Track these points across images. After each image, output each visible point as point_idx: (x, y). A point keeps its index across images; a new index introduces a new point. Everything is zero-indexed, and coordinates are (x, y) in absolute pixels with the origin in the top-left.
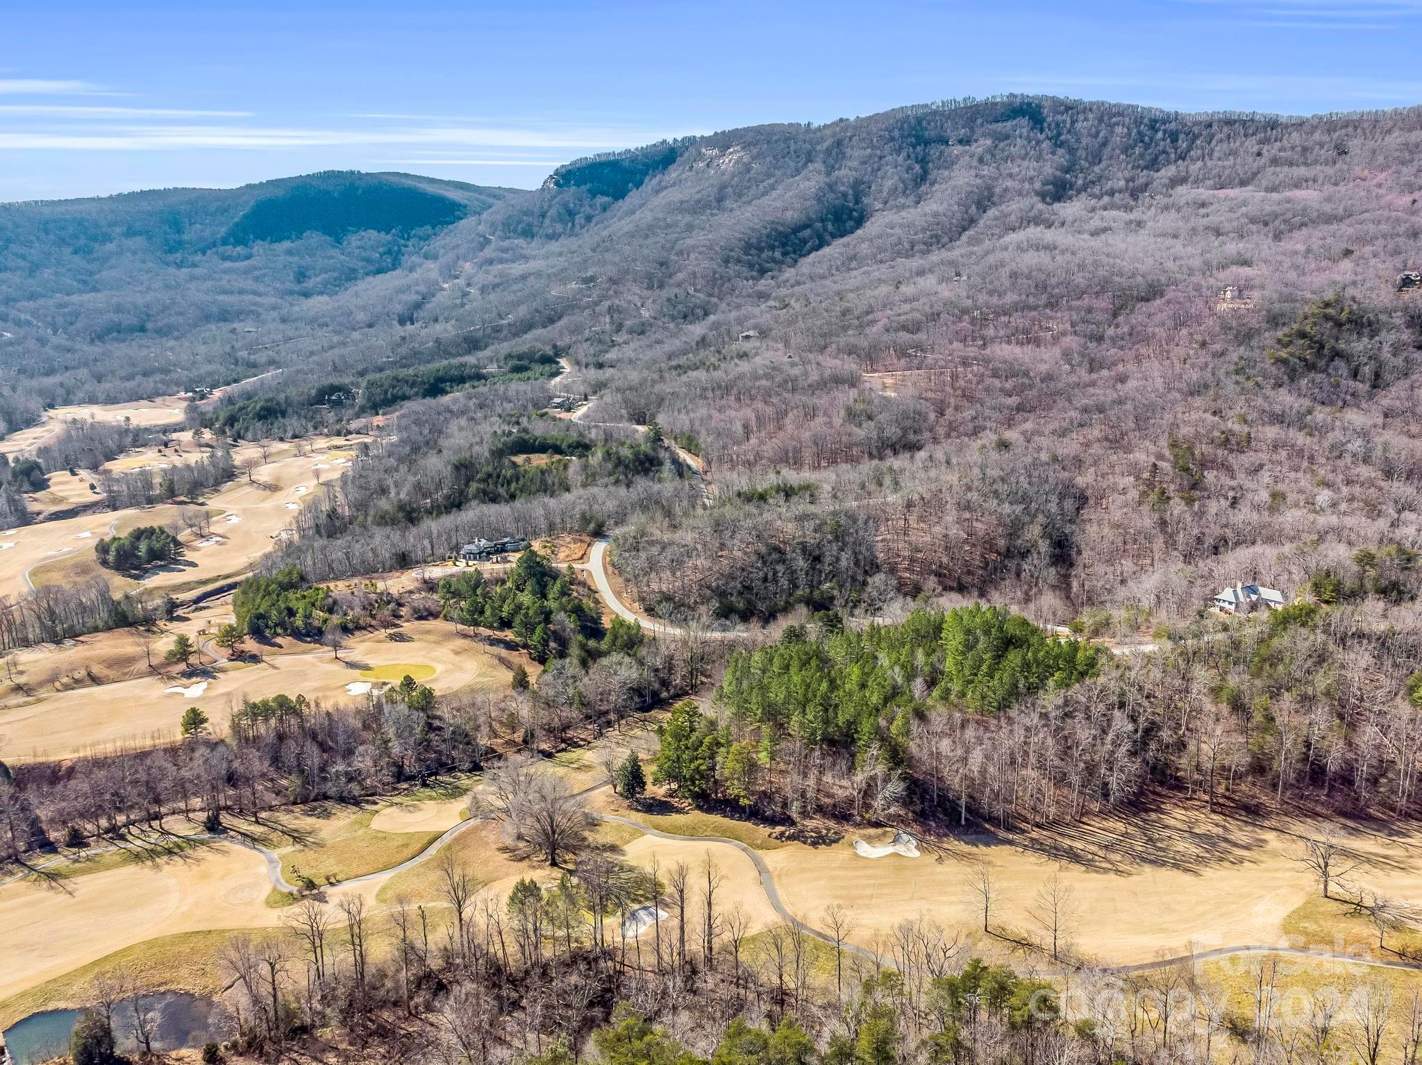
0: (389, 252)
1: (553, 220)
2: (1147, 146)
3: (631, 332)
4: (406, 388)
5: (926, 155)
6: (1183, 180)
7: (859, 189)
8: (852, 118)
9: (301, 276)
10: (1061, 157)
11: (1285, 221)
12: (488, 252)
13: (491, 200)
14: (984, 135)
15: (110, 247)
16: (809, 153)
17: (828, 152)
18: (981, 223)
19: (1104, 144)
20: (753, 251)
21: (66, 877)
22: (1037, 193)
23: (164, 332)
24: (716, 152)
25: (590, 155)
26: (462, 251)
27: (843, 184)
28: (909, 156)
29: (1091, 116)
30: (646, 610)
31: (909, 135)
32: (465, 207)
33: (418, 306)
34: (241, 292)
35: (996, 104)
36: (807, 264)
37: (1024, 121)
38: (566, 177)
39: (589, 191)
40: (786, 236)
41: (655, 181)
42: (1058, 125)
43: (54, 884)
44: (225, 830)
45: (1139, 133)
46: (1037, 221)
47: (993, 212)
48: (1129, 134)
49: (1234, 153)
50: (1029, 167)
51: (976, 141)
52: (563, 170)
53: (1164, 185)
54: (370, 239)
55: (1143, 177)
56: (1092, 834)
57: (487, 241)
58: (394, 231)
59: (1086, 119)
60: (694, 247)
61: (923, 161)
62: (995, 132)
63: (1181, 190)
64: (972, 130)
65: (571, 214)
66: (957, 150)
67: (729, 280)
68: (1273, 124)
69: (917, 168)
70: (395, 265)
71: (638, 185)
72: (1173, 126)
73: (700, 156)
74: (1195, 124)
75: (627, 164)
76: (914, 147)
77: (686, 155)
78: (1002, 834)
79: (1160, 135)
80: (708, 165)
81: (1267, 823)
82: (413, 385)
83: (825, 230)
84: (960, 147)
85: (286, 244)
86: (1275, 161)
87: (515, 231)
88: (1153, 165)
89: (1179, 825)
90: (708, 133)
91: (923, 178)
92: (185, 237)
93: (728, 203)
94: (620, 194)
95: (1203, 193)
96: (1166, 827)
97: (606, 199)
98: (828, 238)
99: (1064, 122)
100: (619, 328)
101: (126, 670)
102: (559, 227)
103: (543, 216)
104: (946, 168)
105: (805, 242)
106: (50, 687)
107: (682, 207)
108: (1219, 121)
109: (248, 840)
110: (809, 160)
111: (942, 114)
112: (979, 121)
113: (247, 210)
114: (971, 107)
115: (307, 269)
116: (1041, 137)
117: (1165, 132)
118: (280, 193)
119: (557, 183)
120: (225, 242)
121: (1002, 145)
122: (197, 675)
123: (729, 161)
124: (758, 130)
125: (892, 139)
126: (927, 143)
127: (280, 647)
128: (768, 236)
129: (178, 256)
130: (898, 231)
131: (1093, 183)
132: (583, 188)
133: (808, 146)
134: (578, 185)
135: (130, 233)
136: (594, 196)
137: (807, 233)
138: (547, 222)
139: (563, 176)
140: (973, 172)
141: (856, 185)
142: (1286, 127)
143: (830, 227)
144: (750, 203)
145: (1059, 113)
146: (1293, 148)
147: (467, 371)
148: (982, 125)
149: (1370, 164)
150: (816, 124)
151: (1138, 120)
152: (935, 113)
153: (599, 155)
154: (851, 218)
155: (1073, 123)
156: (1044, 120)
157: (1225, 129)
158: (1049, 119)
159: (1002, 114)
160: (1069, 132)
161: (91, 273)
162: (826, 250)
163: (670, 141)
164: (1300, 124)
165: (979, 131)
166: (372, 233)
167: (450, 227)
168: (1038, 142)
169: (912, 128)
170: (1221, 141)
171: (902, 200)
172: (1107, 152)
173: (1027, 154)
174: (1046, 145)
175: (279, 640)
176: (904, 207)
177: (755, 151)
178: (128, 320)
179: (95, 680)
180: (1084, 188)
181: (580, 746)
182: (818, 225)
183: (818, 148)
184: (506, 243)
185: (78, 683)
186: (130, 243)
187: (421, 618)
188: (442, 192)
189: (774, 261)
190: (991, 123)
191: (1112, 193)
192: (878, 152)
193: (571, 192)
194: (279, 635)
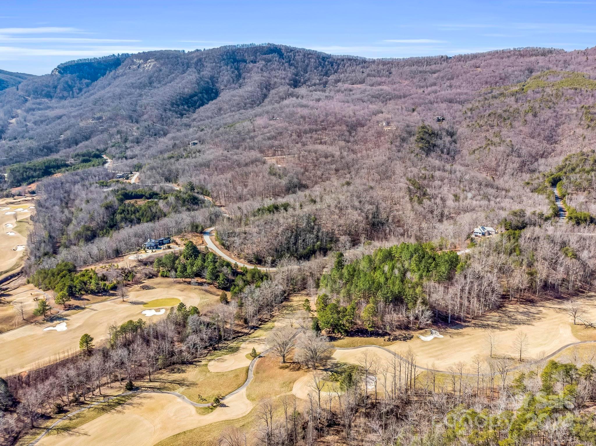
1: (61, 90)
2: (323, 67)
3: (132, 142)
4: (32, 172)
5: (239, 66)
6: (339, 81)
10: (293, 70)
11: (384, 97)
12: (28, 105)
13: (20, 79)
14: (261, 60)
16: (188, 63)
17: (196, 64)
18: (270, 95)
19: (307, 66)
20: (175, 106)
21: (75, 428)
22: (289, 84)
24: (142, 61)
25: (76, 59)
26: (13, 104)
27: (206, 78)
28: (232, 67)
29: (301, 54)
30: (248, 262)
31: (230, 58)
33: (3, 131)
35: (264, 47)
36: (199, 112)
37: (276, 55)
39: (78, 77)
40: (188, 99)
41: (112, 73)
42: (289, 57)
43: (70, 432)
44: (137, 388)
45: (319, 62)
46: (292, 95)
47: (273, 92)
48: (316, 62)
49: (354, 71)
50: (282, 73)
51: (258, 62)
52: (62, 66)
53: (333, 82)
55: (325, 78)
56: (491, 318)
57: (27, 100)
59: (299, 55)
60: (147, 104)
61: (238, 69)
62: (265, 58)
63: (340, 84)
64: (256, 57)
65: (71, 87)
66: (251, 65)
67: (169, 118)
68: (364, 61)
69: (236, 72)
71: (103, 75)
72: (330, 60)
73: (133, 63)
74: (338, 59)
75: (96, 64)
76: (233, 63)
77: (126, 62)
78: (464, 324)
79: (327, 63)
80: (138, 67)
81: (538, 305)
82: (35, 170)
83: (203, 97)
86: (369, 75)
87: (41, 94)
88: (327, 74)
89: (513, 310)
90: (136, 52)
91: (239, 76)
93: (155, 84)
94: (94, 79)
95: (347, 86)
96: (510, 312)
97: (87, 81)
98: (206, 101)
99: (291, 56)
100: (126, 141)
101: (11, 324)
102: (66, 94)
103: (55, 87)
104: (248, 72)
105: (195, 102)
107: (133, 86)
108: (346, 59)
109: (156, 390)
110: (188, 67)
111: (243, 50)
112: (258, 54)
114: (253, 48)
116: (284, 61)
117: (328, 62)
119: (59, 72)
121: (269, 64)
122: (55, 320)
123: (150, 65)
124: (161, 52)
125: (224, 59)
126: (238, 62)
127: (88, 300)
128: (180, 99)
130: (237, 98)
131: (307, 80)
132: (74, 75)
133: (186, 61)
134: (71, 73)
136: (81, 79)
137: (196, 98)
138: (58, 91)
139: (63, 69)
140: (260, 75)
141: (212, 78)
142: (369, 62)
143: (205, 96)
144: (166, 84)
145: (288, 52)
146: (374, 71)
147: (60, 163)
148: (260, 55)
149: (401, 77)
151: (318, 57)
152: (239, 49)
153: (80, 60)
154: (213, 92)
155: (294, 56)
156: (283, 55)
157: (349, 62)
158: (285, 54)
159: (267, 51)
160: (293, 60)
162: (206, 106)
163: (116, 55)
164: (374, 62)
165: (259, 58)
168: (283, 63)
169: (231, 55)
170: (348, 66)
171: (233, 85)
172: (309, 69)
173: (280, 68)
174: (286, 65)
175: (85, 297)
176: (235, 88)
177: (162, 62)
180: (305, 83)
181: (266, 322)
182: (200, 95)
183: (192, 62)
184: (38, 101)
187: (150, 278)
189: (185, 110)
190: (263, 54)
191: (315, 85)
192: (218, 65)
193: (68, 77)
194: (83, 295)
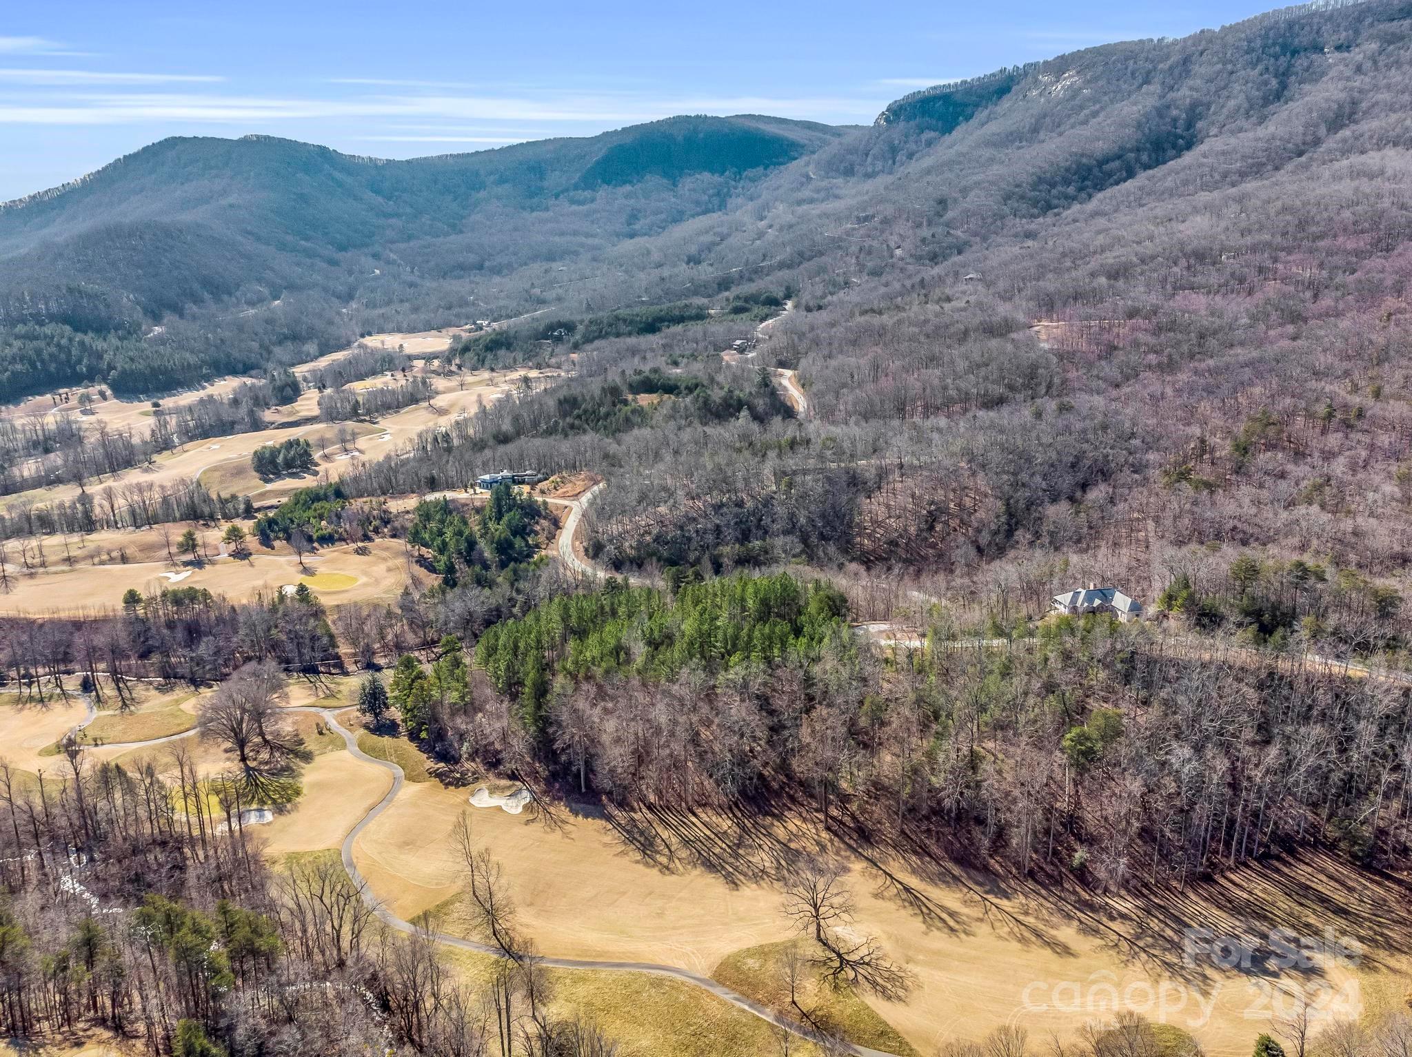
0: (718, 194)
1: (875, 158)
5: (1290, 66)
7: (1195, 113)
8: (1217, 30)
9: (633, 217)
12: (805, 192)
14: (1371, 38)
15: (482, 194)
16: (1148, 74)
17: (1171, 71)
18: (1323, 147)
20: (1044, 187)
23: (497, 271)
24: (1051, 78)
25: (923, 90)
26: (781, 192)
27: (1177, 108)
28: (1267, 69)
31: (1274, 44)
32: (803, 147)
33: (709, 247)
34: (575, 233)
36: (1100, 200)
38: (897, 112)
39: (918, 126)
40: (1090, 169)
41: (986, 112)
51: (1358, 45)
52: (895, 107)
54: (700, 182)
57: (808, 182)
58: (727, 173)
60: (977, 184)
61: (1284, 74)
62: (1386, 33)
64: (1357, 32)
65: (894, 150)
66: (1332, 57)
67: (1002, 218)
69: (1274, 83)
70: (722, 206)
71: (968, 118)
73: (1035, 84)
76: (1277, 58)
77: (1022, 83)
80: (1040, 93)
83: (1138, 160)
84: (1337, 55)
85: (628, 188)
87: (837, 170)
91: (1278, 94)
92: (546, 184)
93: (1042, 135)
94: (948, 128)
97: (932, 134)
98: (1138, 169)
102: (879, 165)
103: (867, 153)
104: (1312, 81)
105: (1110, 174)
106: (90, 561)
110: (1147, 81)
111: (1322, 15)
112: (1369, 21)
113: (601, 155)
115: (639, 211)
118: (628, 140)
119: (887, 120)
120: (576, 187)
121: (1390, 49)
123: (1062, 87)
125: (1251, 50)
126: (1295, 53)
128: (1067, 170)
129: (535, 200)
130: (1210, 160)
132: (912, 123)
133: (1149, 65)
134: (907, 119)
135: (502, 181)
136: (921, 131)
137: (1115, 164)
138: (869, 160)
139: (895, 112)
140: (1343, 84)
141: (1193, 107)
143: (1144, 157)
144: (1063, 133)
147: (692, 312)
148: (1372, 25)
150: (1170, 38)
152: (1314, 14)
154: (1174, 146)
159: (1401, 10)
161: (463, 217)
163: (1011, 68)
165: (1365, 34)
166: (706, 176)
167: (782, 167)
169: (1279, 36)
171: (1241, 123)
176: (1241, 130)
177: (1090, 74)
178: (472, 258)
179: (124, 559)
182: (1131, 156)
183: (1161, 66)
184: (826, 183)
185: (112, 560)
186: (500, 190)
187: (393, 536)
188: (781, 132)
189: (1067, 197)
190: (1383, 22)
192: (1230, 67)
193: (900, 128)
